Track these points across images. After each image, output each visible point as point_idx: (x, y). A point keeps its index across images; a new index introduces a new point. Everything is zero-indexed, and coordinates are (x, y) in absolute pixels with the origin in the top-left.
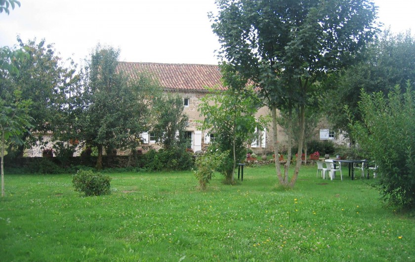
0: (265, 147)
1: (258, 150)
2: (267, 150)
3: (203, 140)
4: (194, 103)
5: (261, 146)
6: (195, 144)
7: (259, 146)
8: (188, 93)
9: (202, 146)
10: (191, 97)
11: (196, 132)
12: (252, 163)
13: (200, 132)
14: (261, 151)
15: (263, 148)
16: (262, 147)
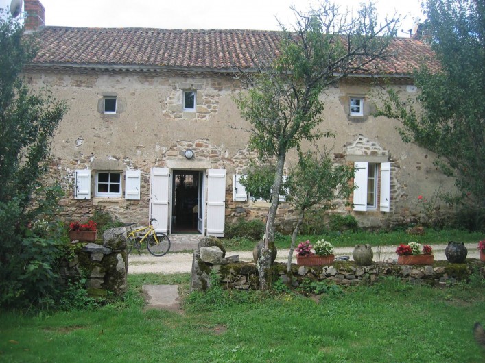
0: (387, 210)
1: (371, 218)
2: (394, 217)
3: (229, 191)
4: (208, 102)
5: (379, 207)
6: (209, 203)
7: (374, 208)
8: (193, 76)
9: (227, 207)
10: (200, 86)
11: (211, 172)
12: (316, 277)
13: (222, 173)
14: (379, 220)
15: (384, 213)
16: (382, 209)
